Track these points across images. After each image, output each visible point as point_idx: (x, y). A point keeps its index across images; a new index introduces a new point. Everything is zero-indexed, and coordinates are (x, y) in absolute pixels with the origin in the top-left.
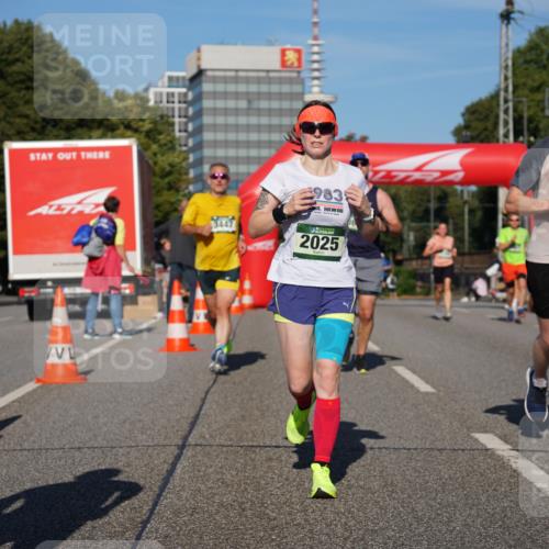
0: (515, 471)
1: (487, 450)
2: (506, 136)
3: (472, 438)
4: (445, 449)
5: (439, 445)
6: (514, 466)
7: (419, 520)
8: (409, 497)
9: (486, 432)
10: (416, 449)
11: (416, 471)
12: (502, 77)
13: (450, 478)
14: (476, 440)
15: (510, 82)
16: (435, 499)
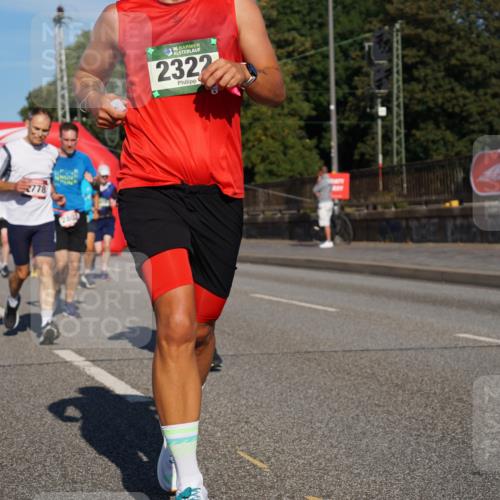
0: (89, 376)
1: (66, 362)
2: (64, 116)
3: (54, 354)
4: (32, 364)
5: (28, 361)
6: (88, 372)
7: (18, 419)
8: (8, 402)
9: (64, 349)
10: (9, 366)
11: (11, 382)
12: (58, 69)
13: (40, 386)
14: (57, 356)
15: (65, 74)
16: (28, 402)
